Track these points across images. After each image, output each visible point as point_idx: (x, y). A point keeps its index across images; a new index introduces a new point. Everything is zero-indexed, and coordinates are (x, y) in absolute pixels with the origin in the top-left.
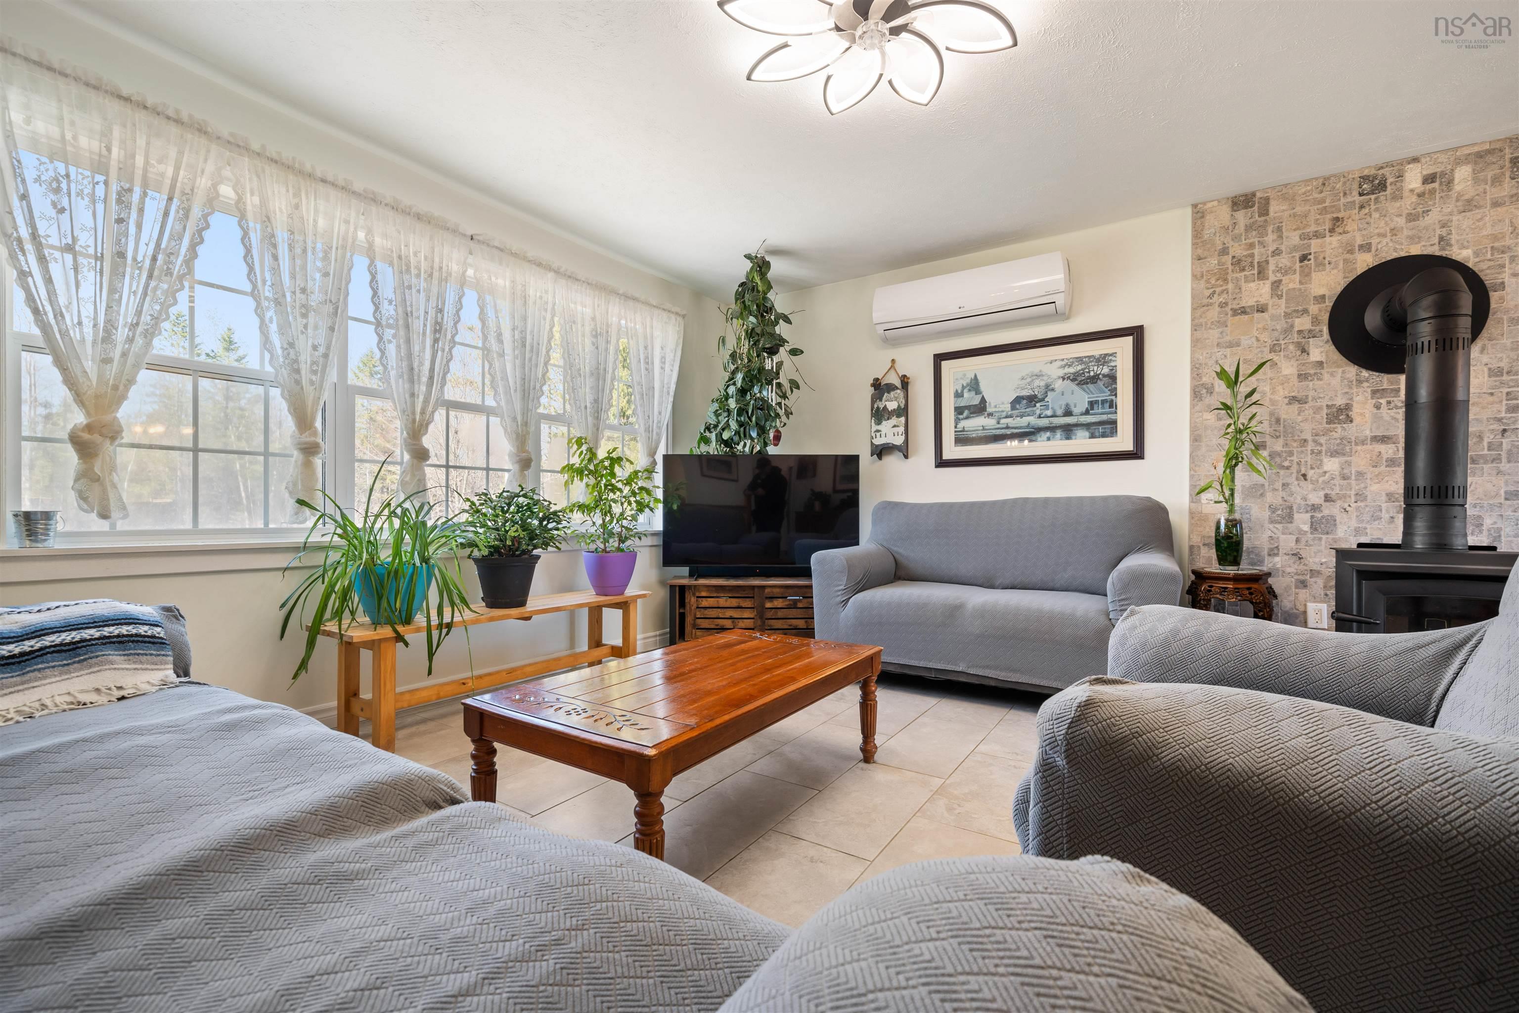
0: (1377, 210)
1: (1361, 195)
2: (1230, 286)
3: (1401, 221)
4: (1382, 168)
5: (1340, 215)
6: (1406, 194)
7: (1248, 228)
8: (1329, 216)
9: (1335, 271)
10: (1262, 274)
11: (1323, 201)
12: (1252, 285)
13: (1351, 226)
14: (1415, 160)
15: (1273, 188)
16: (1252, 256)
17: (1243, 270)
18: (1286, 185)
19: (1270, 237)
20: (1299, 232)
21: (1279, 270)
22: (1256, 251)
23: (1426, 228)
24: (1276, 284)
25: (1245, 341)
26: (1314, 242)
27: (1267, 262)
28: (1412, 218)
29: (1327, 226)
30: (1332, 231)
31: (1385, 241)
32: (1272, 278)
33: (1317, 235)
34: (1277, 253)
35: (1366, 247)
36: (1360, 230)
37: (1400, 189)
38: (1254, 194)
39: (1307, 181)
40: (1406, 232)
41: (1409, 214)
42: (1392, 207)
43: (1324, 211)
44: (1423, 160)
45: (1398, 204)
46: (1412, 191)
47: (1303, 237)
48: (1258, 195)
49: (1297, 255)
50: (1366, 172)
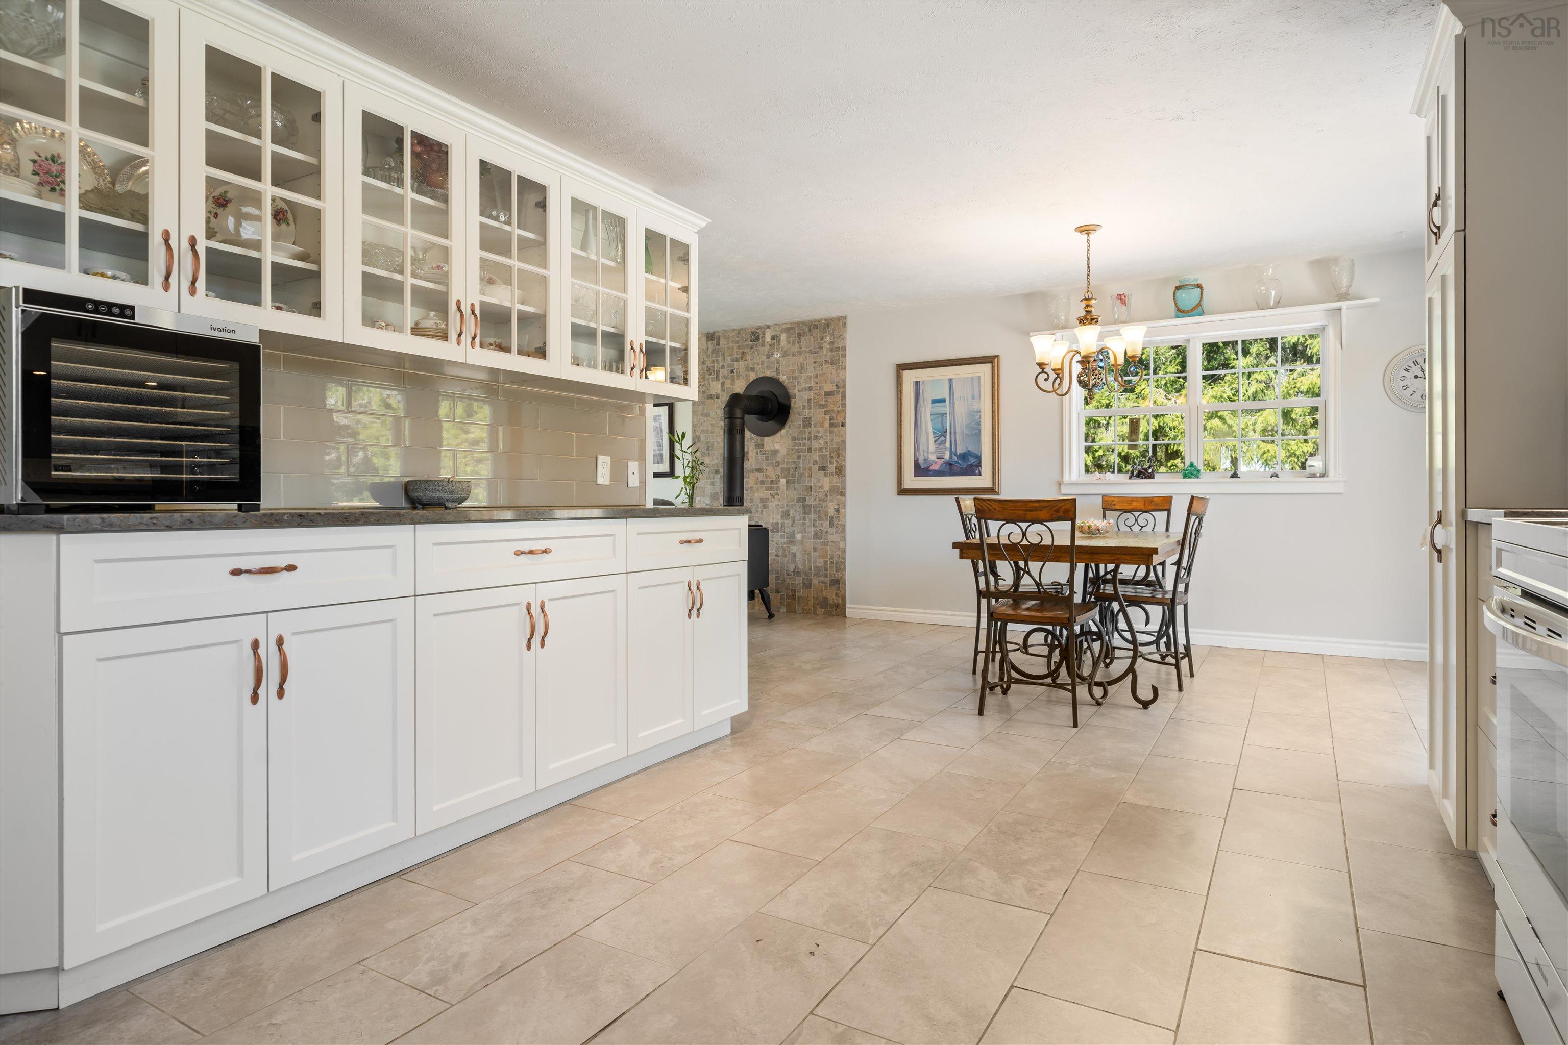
0: (756, 350)
1: (751, 341)
2: (706, 382)
3: (764, 357)
4: (758, 329)
5: (745, 351)
6: (766, 344)
7: (713, 351)
8: (741, 350)
9: (743, 380)
10: (717, 379)
11: (738, 342)
12: (714, 383)
13: (748, 357)
14: (768, 327)
15: (721, 331)
16: (714, 367)
17: (711, 374)
18: (726, 331)
19: (721, 358)
20: (730, 357)
21: (724, 376)
22: (716, 364)
23: (772, 363)
24: (723, 384)
25: (713, 414)
26: (736, 363)
27: (719, 371)
28: (768, 357)
29: (740, 356)
30: (742, 359)
31: (759, 367)
32: (721, 381)
33: (737, 360)
34: (723, 367)
35: (753, 369)
36: (751, 359)
37: (764, 341)
38: (714, 333)
39: (733, 330)
40: (766, 364)
41: (767, 355)
42: (761, 349)
43: (739, 347)
44: (772, 328)
45: (763, 349)
46: (768, 343)
47: (732, 360)
48: (716, 334)
49: (730, 369)
50: (753, 330)
